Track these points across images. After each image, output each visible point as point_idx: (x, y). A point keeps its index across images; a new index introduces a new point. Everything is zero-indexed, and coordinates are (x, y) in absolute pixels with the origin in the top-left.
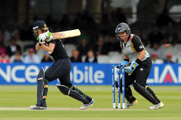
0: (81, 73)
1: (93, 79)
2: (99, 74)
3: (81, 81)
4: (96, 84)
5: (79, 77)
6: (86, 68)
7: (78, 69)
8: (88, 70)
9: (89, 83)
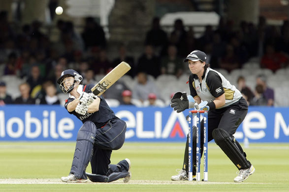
0: (36, 121)
1: (57, 131)
2: (66, 124)
3: (37, 134)
4: (60, 139)
5: (33, 128)
6: (46, 114)
7: (32, 116)
8: (49, 118)
9: (50, 139)
